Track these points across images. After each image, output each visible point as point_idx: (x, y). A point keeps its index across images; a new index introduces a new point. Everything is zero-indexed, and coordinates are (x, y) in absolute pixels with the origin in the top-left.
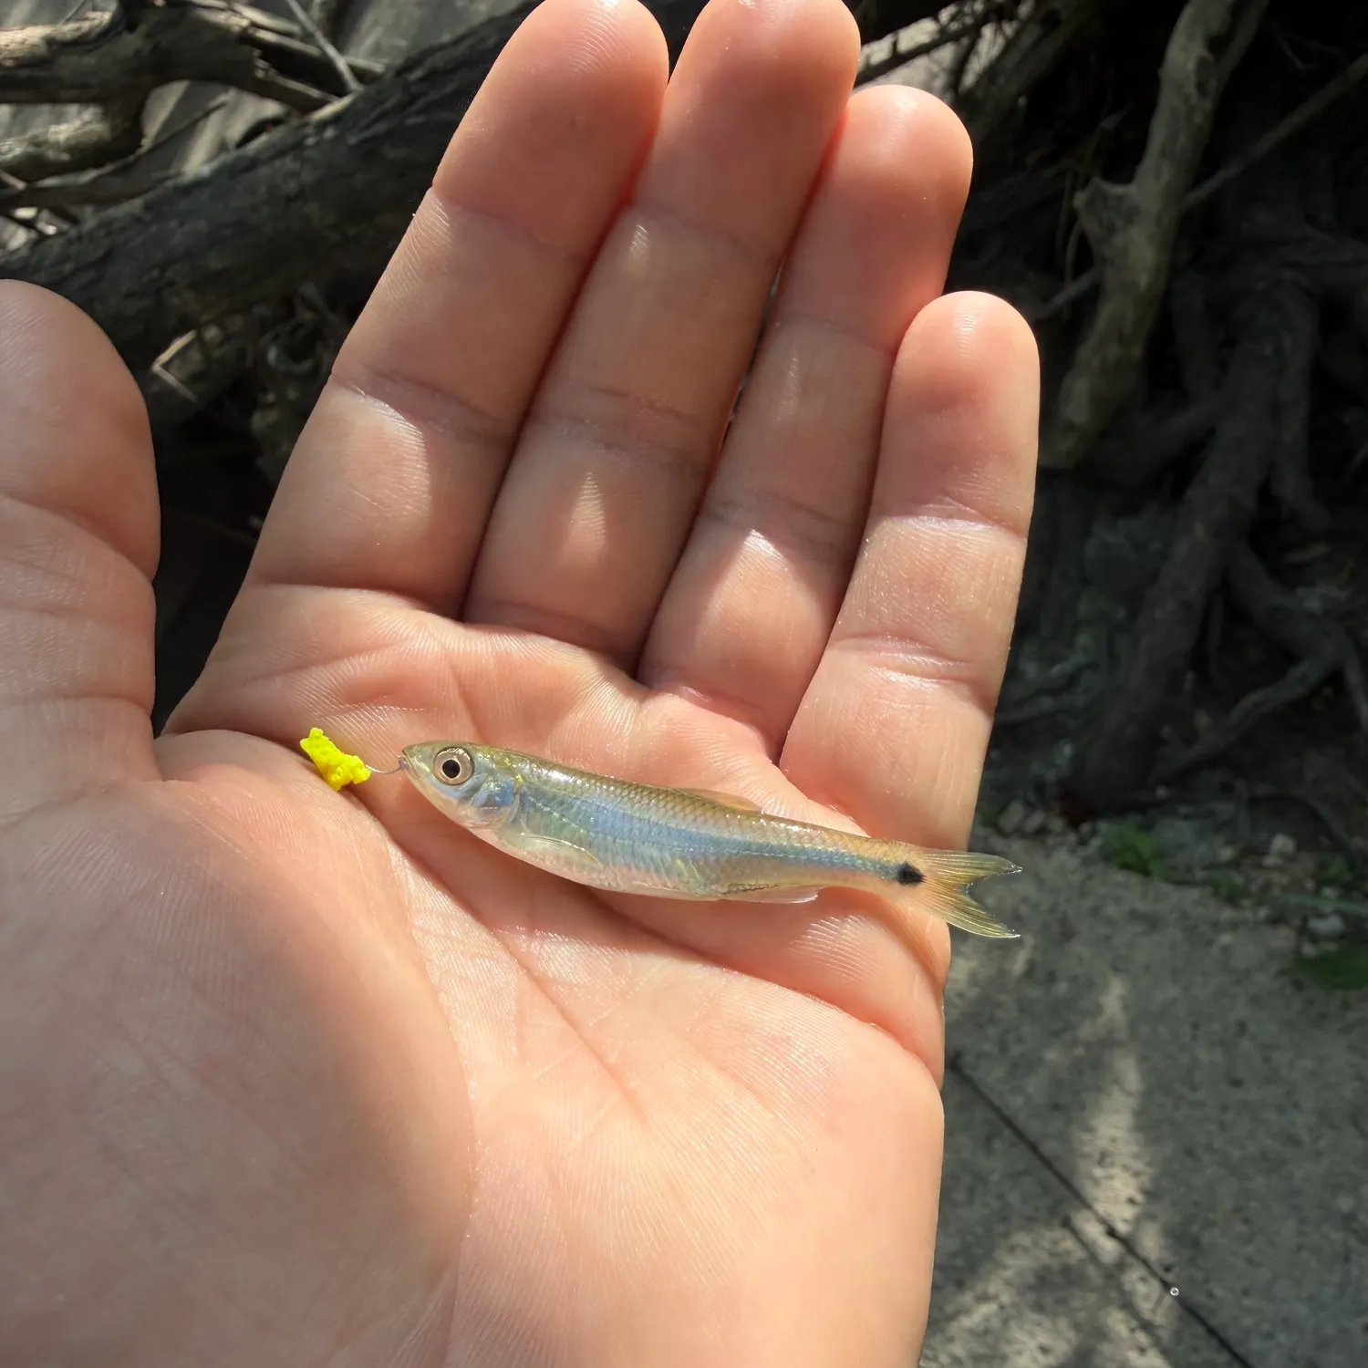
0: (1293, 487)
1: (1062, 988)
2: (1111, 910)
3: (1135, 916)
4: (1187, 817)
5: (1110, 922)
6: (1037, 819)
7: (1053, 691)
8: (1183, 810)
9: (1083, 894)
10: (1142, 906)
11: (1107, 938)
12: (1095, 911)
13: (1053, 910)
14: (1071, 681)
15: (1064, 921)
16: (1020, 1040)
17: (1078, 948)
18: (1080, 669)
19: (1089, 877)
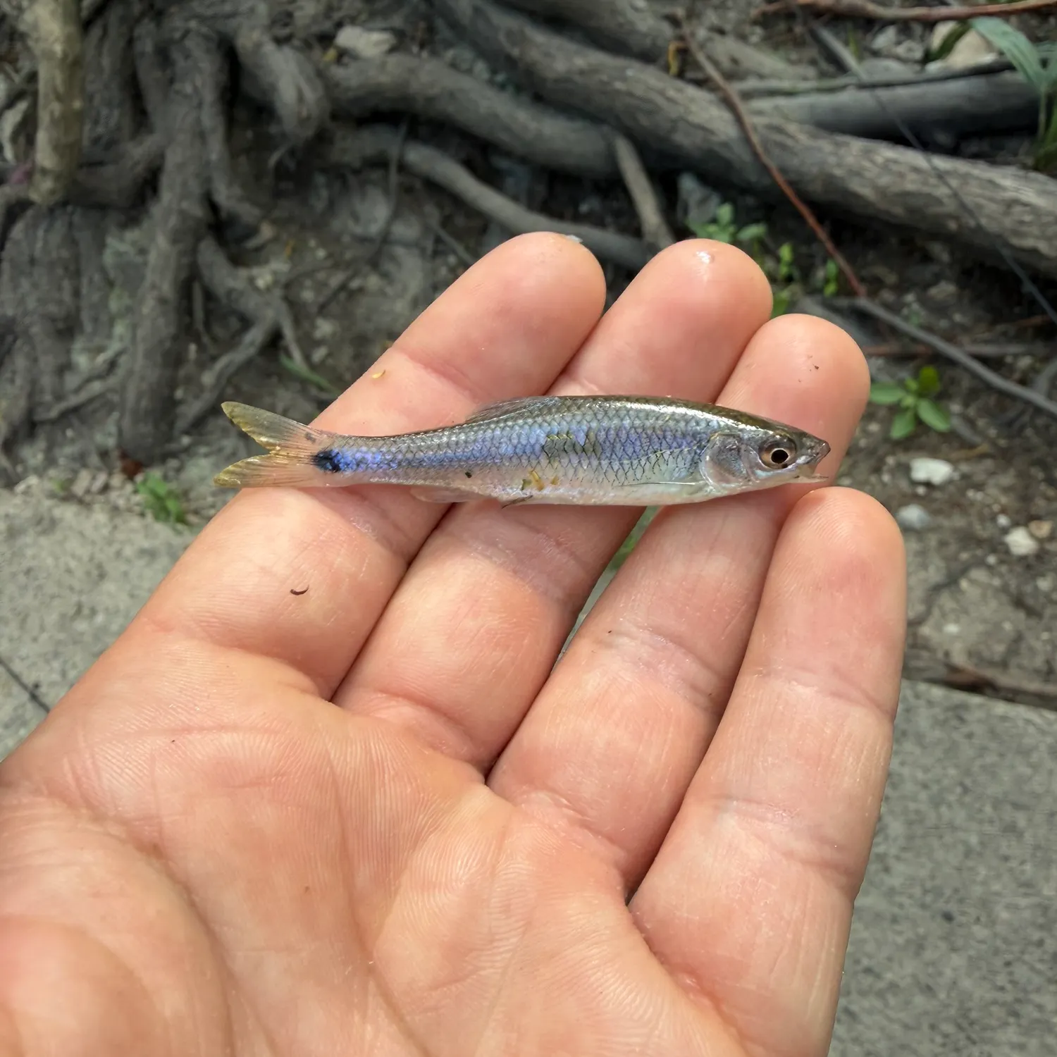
0: (225, 195)
1: (100, 619)
2: (128, 551)
3: (143, 552)
4: (206, 455)
5: (128, 561)
6: (102, 478)
7: (101, 376)
8: (203, 450)
9: (110, 542)
10: (146, 544)
11: (126, 574)
12: (118, 554)
13: (92, 559)
14: (112, 365)
15: (99, 566)
16: (74, 666)
17: (109, 586)
18: (119, 354)
19: (115, 527)
